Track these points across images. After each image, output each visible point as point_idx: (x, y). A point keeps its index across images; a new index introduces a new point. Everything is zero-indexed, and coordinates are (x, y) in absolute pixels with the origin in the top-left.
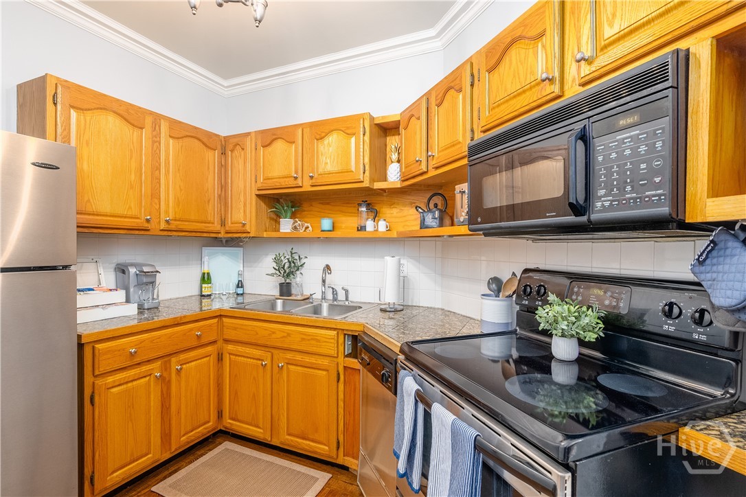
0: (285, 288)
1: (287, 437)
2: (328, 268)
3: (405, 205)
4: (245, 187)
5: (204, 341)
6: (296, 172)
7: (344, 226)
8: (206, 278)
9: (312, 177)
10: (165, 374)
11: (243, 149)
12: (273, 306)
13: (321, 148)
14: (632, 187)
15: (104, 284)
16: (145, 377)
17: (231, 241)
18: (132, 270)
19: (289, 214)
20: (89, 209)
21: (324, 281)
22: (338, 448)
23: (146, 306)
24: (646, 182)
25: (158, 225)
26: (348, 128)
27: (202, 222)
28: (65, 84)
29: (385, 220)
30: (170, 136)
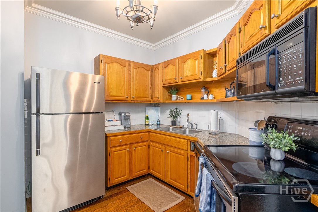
0: (173, 122)
1: (170, 180)
2: (188, 115)
3: (221, 88)
4: (159, 84)
5: (143, 140)
6: (176, 77)
7: (196, 97)
8: (147, 118)
9: (181, 78)
10: (131, 150)
11: (158, 69)
12: (169, 129)
13: (185, 66)
14: (291, 76)
15: (115, 119)
16: (124, 150)
17: (155, 104)
18: (123, 114)
19: (175, 94)
20: (110, 95)
21: (188, 120)
22: (188, 188)
23: (127, 127)
24: (296, 73)
25: (130, 99)
26: (195, 57)
27: (145, 98)
28: (104, 56)
29: (212, 94)
30: (134, 68)
